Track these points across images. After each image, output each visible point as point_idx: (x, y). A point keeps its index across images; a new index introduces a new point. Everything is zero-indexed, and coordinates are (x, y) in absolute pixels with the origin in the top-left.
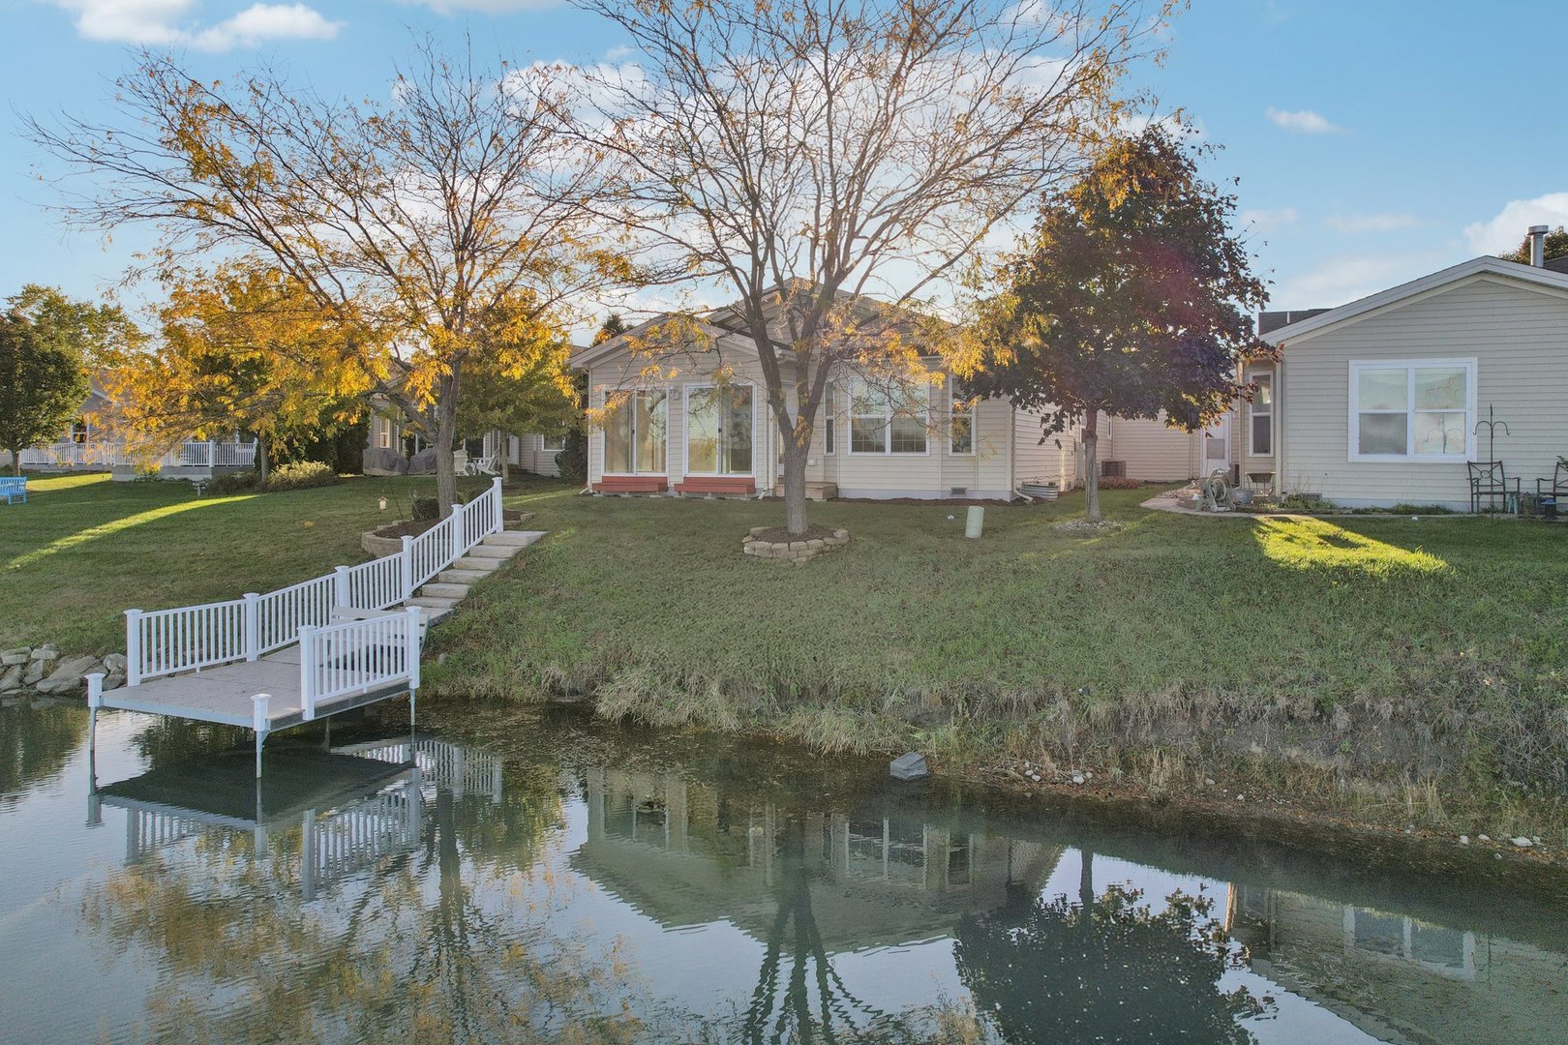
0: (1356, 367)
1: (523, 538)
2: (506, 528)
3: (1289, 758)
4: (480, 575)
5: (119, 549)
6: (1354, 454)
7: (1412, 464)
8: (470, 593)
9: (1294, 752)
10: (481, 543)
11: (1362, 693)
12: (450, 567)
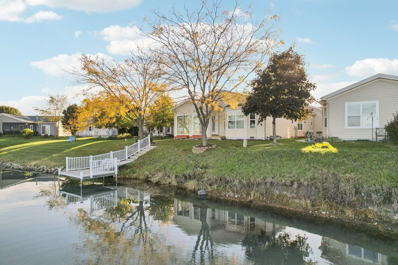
0: (347, 104)
1: (152, 147)
2: (151, 145)
3: (284, 194)
4: (141, 154)
5: (82, 149)
6: (346, 127)
7: (362, 129)
8: (139, 158)
9: (285, 193)
10: (145, 148)
11: (302, 180)
12: (137, 153)
